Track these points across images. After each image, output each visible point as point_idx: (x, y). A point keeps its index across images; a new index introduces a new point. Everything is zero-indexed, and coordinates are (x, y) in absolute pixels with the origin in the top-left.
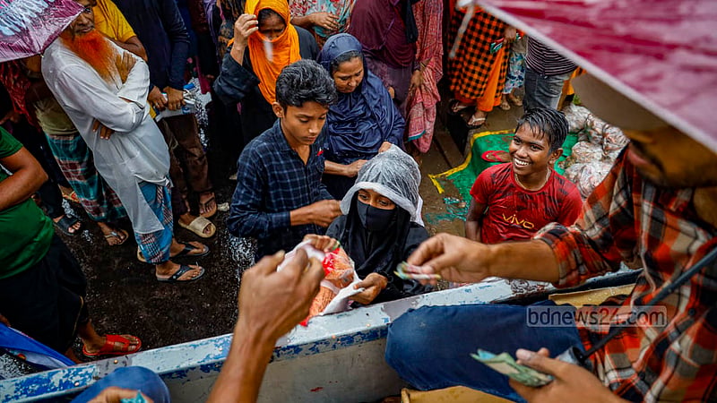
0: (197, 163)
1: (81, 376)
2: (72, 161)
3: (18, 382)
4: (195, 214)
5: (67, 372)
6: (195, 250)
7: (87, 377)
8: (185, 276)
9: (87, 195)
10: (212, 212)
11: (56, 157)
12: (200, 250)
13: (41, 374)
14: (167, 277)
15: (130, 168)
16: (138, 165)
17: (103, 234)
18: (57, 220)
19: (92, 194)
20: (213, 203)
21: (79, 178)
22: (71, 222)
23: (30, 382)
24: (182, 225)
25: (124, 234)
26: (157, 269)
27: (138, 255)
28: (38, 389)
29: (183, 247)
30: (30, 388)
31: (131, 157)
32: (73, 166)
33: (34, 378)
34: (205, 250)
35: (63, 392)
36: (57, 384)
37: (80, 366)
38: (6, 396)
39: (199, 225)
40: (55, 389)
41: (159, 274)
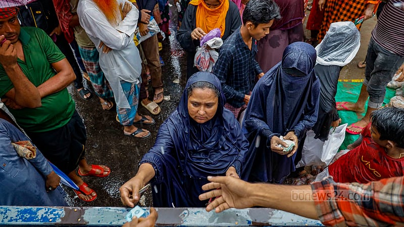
0: (156, 71)
1: (54, 215)
2: (91, 62)
3: (19, 210)
4: (151, 99)
5: (47, 210)
6: (147, 121)
7: (57, 216)
8: (139, 135)
9: (97, 82)
10: (160, 100)
11: (83, 59)
12: (150, 121)
13: (33, 207)
14: (129, 134)
15: (117, 72)
16: (121, 71)
17: (101, 103)
18: (79, 90)
19: (99, 82)
20: (162, 95)
21: (94, 72)
22: (86, 92)
23: (25, 211)
24: (143, 105)
25: (111, 104)
26: (125, 128)
27: (117, 118)
28: (29, 217)
29: (141, 118)
30: (25, 216)
31: (119, 66)
32: (91, 65)
33: (28, 210)
34: (153, 121)
35: (42, 223)
36: (40, 217)
37: (55, 208)
38: (11, 218)
39: (152, 106)
40: (37, 221)
41: (126, 131)
